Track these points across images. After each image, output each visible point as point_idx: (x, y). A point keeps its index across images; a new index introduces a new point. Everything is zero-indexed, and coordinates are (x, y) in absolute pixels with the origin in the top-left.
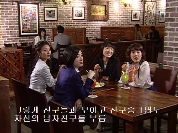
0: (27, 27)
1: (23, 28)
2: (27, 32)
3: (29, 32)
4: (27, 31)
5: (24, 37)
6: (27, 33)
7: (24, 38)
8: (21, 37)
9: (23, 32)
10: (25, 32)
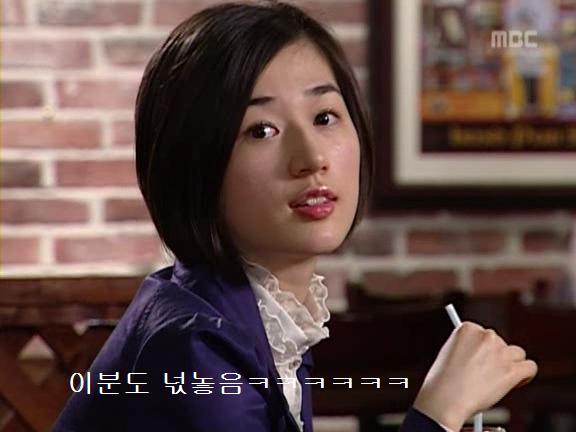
0: (495, 65)
1: (437, 75)
2: (495, 137)
3: (529, 148)
4: (505, 125)
5: (444, 221)
6: (506, 148)
7: (441, 241)
8: (399, 228)
9: (437, 138)
10: (457, 137)
